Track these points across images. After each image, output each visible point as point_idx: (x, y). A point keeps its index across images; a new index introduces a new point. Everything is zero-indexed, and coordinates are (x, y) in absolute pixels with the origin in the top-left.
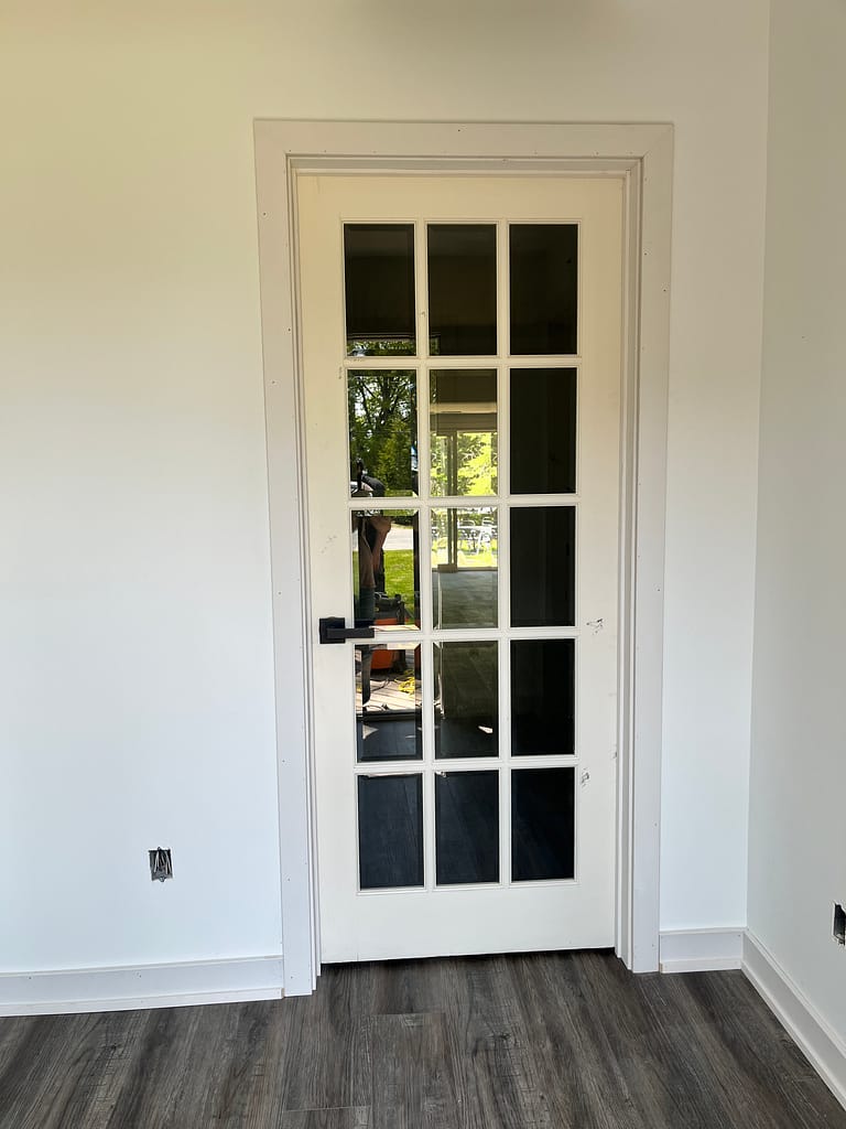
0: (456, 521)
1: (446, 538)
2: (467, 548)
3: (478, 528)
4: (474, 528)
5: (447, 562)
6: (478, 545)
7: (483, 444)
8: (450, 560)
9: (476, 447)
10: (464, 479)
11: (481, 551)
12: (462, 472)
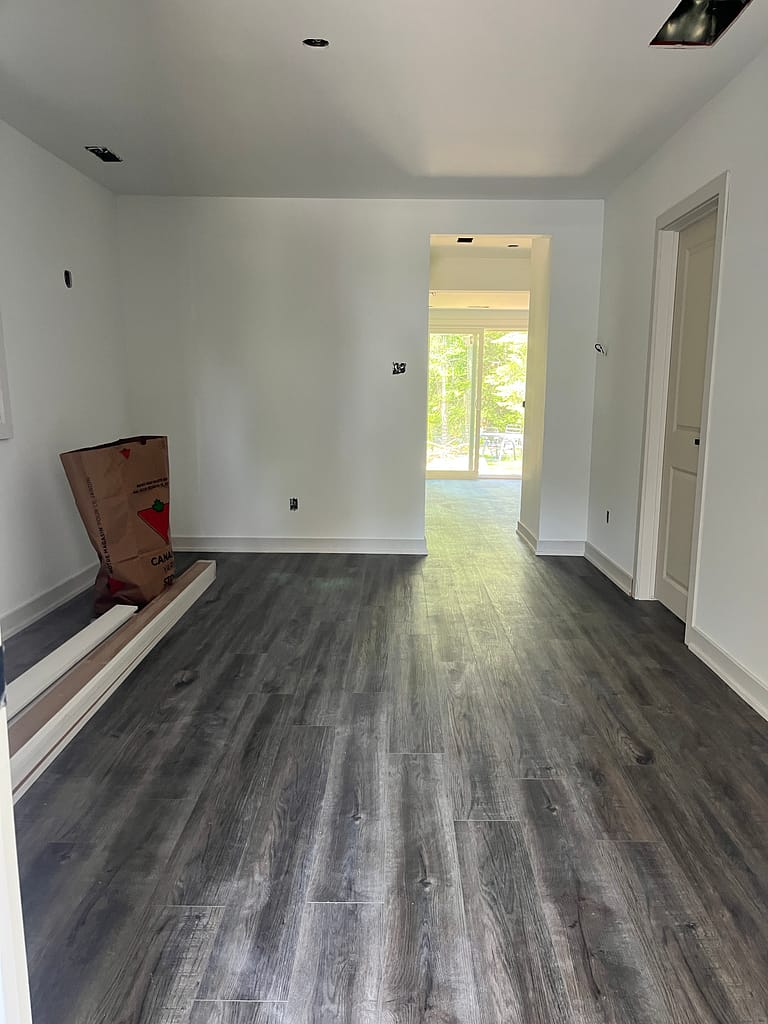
0: (478, 427)
1: (468, 444)
2: (490, 455)
3: (501, 435)
4: (497, 435)
5: (467, 469)
6: (501, 453)
7: (510, 352)
8: (470, 467)
9: (502, 354)
10: (490, 386)
11: (504, 459)
12: (488, 380)
